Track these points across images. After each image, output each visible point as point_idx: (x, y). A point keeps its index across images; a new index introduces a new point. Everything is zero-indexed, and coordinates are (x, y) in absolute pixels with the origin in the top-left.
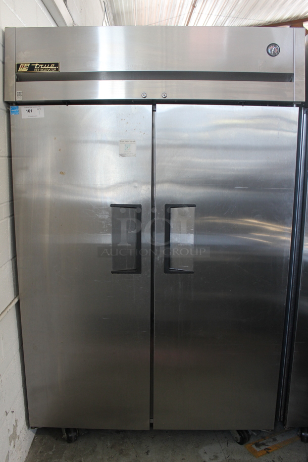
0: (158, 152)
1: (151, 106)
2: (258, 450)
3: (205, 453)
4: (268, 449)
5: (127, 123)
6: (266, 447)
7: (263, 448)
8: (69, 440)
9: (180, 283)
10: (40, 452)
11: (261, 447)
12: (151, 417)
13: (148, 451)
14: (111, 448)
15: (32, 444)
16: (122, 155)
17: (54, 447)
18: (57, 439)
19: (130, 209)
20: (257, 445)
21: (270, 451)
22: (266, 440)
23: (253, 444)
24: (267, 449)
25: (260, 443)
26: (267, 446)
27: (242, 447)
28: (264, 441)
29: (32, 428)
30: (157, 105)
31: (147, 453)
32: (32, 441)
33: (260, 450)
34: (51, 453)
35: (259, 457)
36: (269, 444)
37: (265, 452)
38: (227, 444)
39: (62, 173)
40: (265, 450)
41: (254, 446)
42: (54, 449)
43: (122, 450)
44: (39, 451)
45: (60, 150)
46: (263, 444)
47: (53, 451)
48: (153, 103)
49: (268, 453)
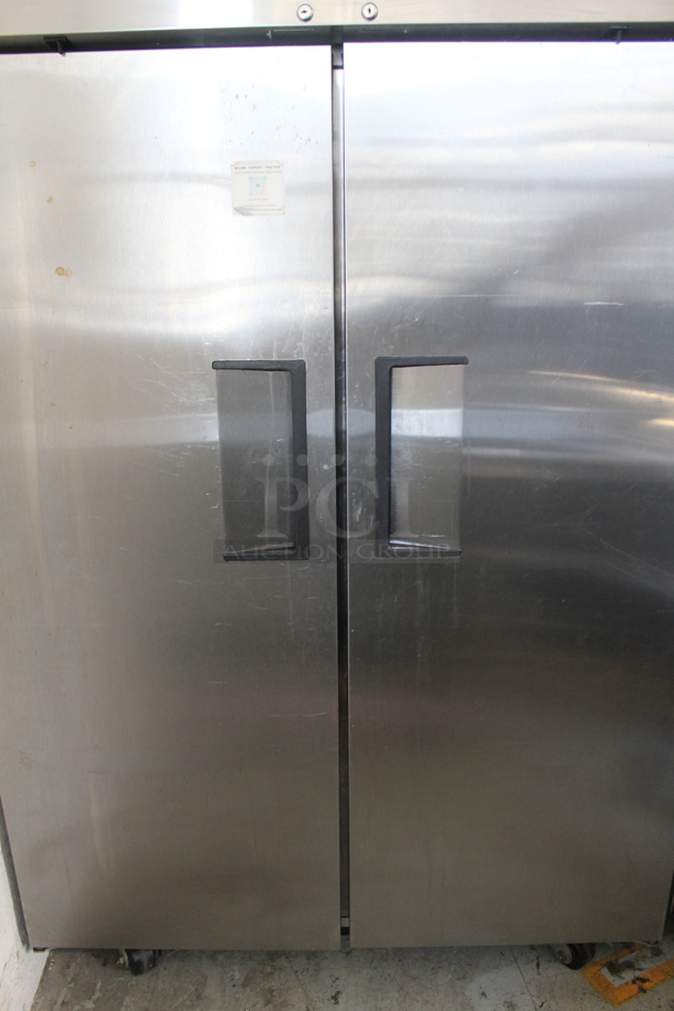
0: (351, 200)
1: (327, 49)
2: (616, 982)
3: (484, 994)
4: (643, 980)
5: (255, 107)
6: (638, 974)
7: (629, 975)
8: (136, 968)
9: (419, 582)
10: (63, 1002)
11: (624, 975)
12: (345, 914)
13: (338, 993)
14: (244, 985)
15: (42, 981)
16: (240, 211)
17: (99, 985)
18: (104, 965)
19: (270, 373)
20: (615, 969)
21: (647, 985)
22: (634, 954)
23: (604, 966)
24: (638, 979)
25: (621, 961)
26: (640, 969)
27: (575, 975)
28: (629, 957)
29: (36, 950)
30: (347, 46)
31: (335, 998)
32: (40, 973)
33: (622, 982)
34: (90, 1005)
35: (620, 1003)
36: (643, 965)
37: (635, 988)
38: (538, 966)
39: (61, 271)
40: (634, 982)
41: (605, 972)
42: (98, 994)
43: (271, 991)
44: (60, 1002)
45: (50, 200)
46: (630, 966)
47: (94, 998)
48: (334, 37)
49: (643, 990)
